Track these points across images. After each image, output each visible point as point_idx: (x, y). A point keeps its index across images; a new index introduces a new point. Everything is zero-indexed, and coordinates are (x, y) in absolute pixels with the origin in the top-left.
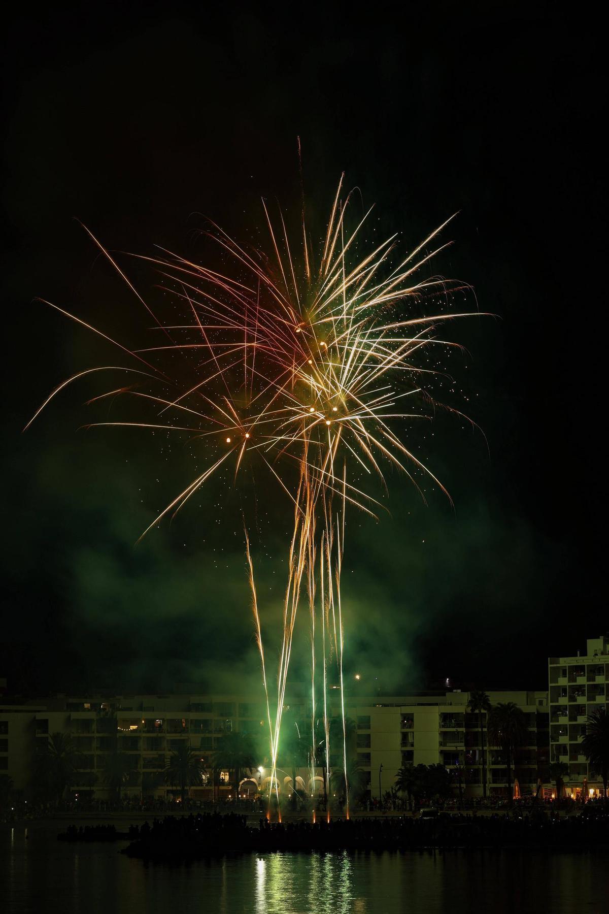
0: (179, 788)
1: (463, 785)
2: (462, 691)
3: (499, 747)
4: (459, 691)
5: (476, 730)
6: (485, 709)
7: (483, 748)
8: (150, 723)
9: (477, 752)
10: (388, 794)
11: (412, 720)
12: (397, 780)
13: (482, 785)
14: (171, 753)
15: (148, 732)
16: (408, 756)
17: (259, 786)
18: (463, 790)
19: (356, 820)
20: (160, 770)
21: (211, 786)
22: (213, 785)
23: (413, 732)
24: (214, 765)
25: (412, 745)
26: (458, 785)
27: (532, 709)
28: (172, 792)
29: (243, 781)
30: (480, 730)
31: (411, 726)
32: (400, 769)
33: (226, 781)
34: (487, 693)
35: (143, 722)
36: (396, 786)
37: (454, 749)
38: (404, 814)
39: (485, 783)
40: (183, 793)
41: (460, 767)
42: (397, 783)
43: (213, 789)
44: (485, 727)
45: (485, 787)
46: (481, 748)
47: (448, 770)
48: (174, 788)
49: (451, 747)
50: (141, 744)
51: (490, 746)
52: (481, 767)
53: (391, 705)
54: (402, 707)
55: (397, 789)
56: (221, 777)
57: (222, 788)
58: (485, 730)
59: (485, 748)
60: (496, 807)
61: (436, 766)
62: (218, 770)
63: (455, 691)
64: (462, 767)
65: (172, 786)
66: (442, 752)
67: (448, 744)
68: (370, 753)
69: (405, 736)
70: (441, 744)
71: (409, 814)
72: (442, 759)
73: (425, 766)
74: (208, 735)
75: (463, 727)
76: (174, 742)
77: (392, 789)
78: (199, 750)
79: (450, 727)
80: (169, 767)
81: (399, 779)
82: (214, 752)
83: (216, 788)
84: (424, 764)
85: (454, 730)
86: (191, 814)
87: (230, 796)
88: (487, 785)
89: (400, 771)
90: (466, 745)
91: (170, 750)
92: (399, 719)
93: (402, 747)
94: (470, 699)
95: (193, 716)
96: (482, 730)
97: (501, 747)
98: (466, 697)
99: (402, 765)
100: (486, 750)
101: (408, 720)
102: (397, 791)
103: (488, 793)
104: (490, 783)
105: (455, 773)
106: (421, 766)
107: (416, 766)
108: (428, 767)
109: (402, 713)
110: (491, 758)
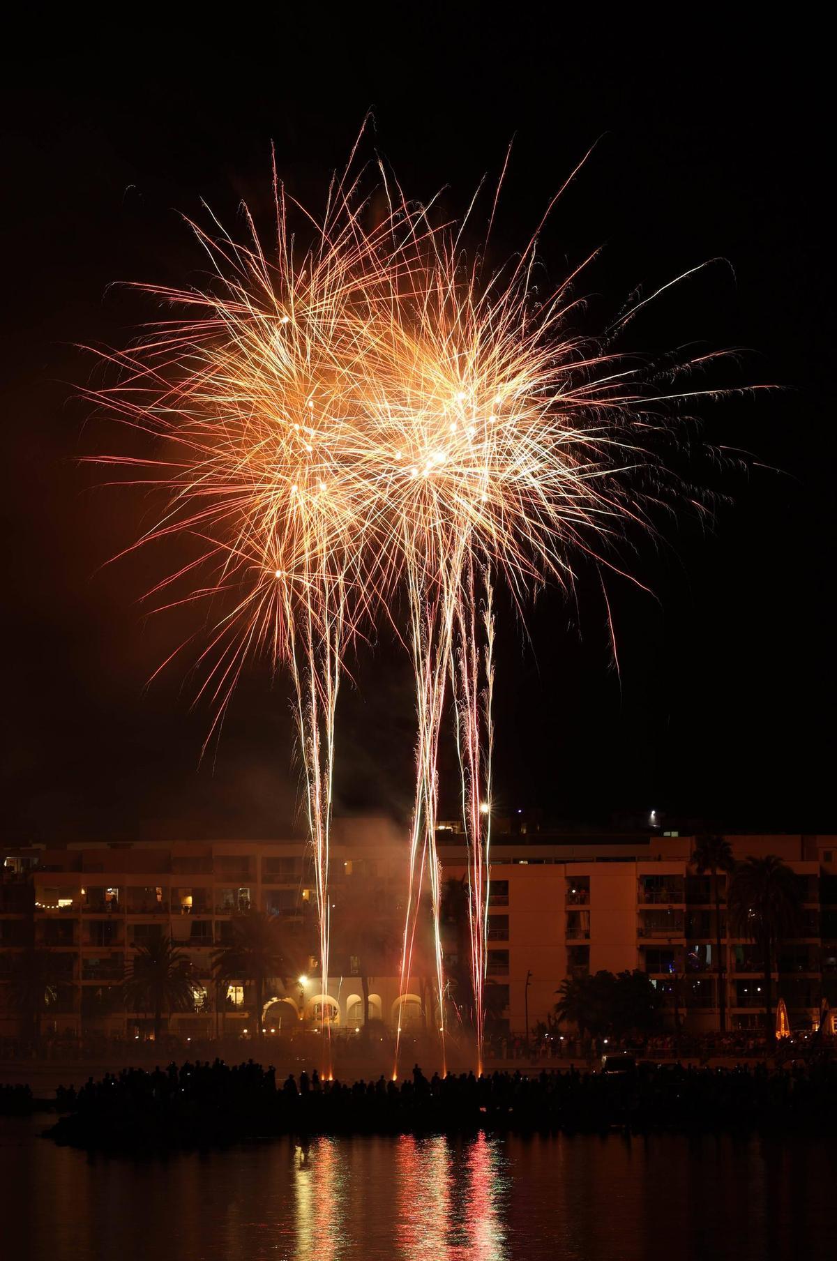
0: (150, 1016)
1: (683, 1011)
2: (680, 835)
3: (749, 940)
4: (675, 834)
5: (706, 907)
6: (722, 868)
7: (719, 941)
8: (96, 894)
9: (709, 948)
10: (541, 1026)
11: (587, 889)
12: (558, 1002)
13: (717, 1010)
14: (135, 950)
15: (93, 910)
16: (579, 955)
17: (300, 1012)
18: (682, 1019)
20: (115, 982)
21: (210, 1011)
22: (214, 1008)
23: (589, 911)
24: (215, 973)
25: (587, 936)
26: (673, 1010)
27: (810, 868)
28: (138, 1022)
29: (270, 1003)
30: (714, 907)
31: (584, 900)
32: (563, 981)
33: (238, 1003)
34: (727, 838)
35: (83, 892)
36: (558, 1011)
37: (665, 942)
38: (572, 1065)
39: (723, 1005)
40: (158, 1024)
41: (677, 976)
42: (559, 1007)
43: (214, 1018)
44: (723, 902)
45: (722, 1015)
46: (715, 941)
47: (654, 983)
48: (142, 1016)
49: (658, 940)
50: (81, 934)
51: (732, 937)
52: (716, 976)
53: (549, 861)
54: (567, 864)
55: (557, 1018)
56: (229, 995)
57: (230, 1015)
58: (723, 906)
59: (724, 941)
60: (744, 1052)
61: (631, 974)
62: (223, 981)
63: (668, 834)
64: (680, 976)
65: (138, 1012)
66: (642, 948)
67: (653, 934)
68: (508, 951)
69: (573, 919)
70: (641, 933)
71: (581, 1065)
72: (642, 961)
73: (611, 973)
74: (203, 917)
75: (681, 902)
76: (140, 931)
77: (549, 1017)
78: (188, 944)
79: (657, 903)
80: (132, 976)
81: (563, 998)
82: (216, 948)
83: (220, 1014)
84: (609, 971)
85: (665, 907)
86: (173, 1063)
87: (245, 1031)
88: (727, 1010)
89: (565, 985)
90: (688, 936)
91: (133, 945)
92: (563, 886)
93: (568, 938)
94: (695, 850)
95: (177, 881)
96: (718, 907)
97: (753, 940)
98: (688, 845)
99: (568, 972)
100: (725, 945)
101: (579, 888)
102: (557, 1022)
104: (732, 1006)
105: (667, 988)
106: (604, 975)
107: (594, 975)
108: (617, 978)
109: (569, 875)
110: (734, 961)
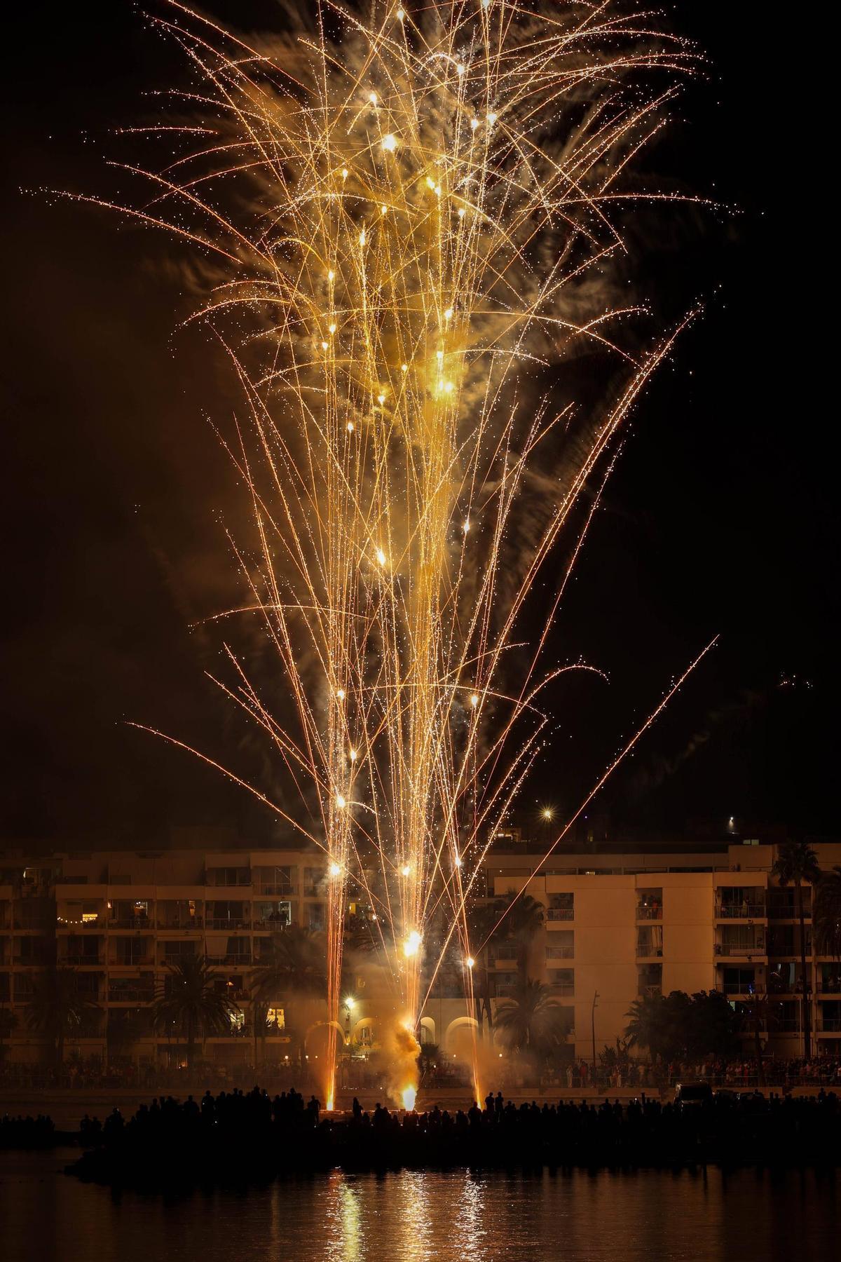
0: (183, 1041)
1: (764, 1035)
2: (760, 843)
3: (836, 958)
4: (755, 842)
5: (790, 922)
6: (808, 879)
7: (803, 959)
8: (124, 907)
9: (792, 967)
10: (609, 1052)
11: (659, 902)
12: (628, 1025)
13: (801, 1034)
14: (166, 969)
15: (120, 926)
16: (653, 973)
17: (346, 1037)
18: (763, 1045)
19: (546, 1105)
20: (144, 1004)
21: (247, 1036)
22: (252, 1034)
23: (661, 927)
24: (253, 993)
25: (660, 954)
26: (753, 1034)
28: (169, 1048)
29: (314, 1027)
30: (798, 921)
31: (656, 914)
32: (633, 1002)
33: (279, 1026)
34: (813, 847)
35: (109, 906)
36: (627, 1035)
37: (745, 960)
38: (643, 1094)
39: (807, 1029)
40: (191, 1050)
41: (757, 997)
42: (629, 1030)
43: (253, 1044)
44: (809, 917)
45: (807, 1039)
46: (799, 959)
47: (733, 1004)
48: (173, 1041)
49: (737, 958)
50: (108, 951)
51: (817, 954)
52: (800, 997)
53: (618, 871)
54: (639, 876)
55: (627, 1042)
56: (271, 1018)
57: (271, 1040)
58: (808, 921)
59: (808, 959)
60: (831, 1080)
61: (708, 995)
62: (262, 1003)
63: (747, 842)
64: (761, 997)
65: (169, 1037)
66: (719, 967)
67: (732, 952)
68: (572, 969)
69: (644, 934)
70: (718, 950)
71: (653, 1094)
72: (720, 981)
73: (686, 994)
74: (240, 933)
75: (762, 916)
76: (170, 947)
77: (618, 1041)
78: (224, 962)
79: (736, 917)
80: (163, 997)
81: (633, 1021)
82: (254, 967)
83: (259, 1040)
84: (683, 991)
85: (745, 921)
86: (208, 1093)
87: (287, 1057)
88: (812, 1034)
89: (635, 1007)
90: (769, 953)
91: (163, 964)
92: (635, 899)
93: (638, 956)
94: (777, 859)
95: (211, 893)
96: (802, 921)
98: (770, 854)
99: (639, 994)
100: (811, 963)
101: (652, 902)
102: (627, 1047)
103: (814, 1050)
104: (818, 1030)
105: (746, 1011)
106: (679, 996)
107: (667, 997)
108: (692, 998)
109: (638, 887)
110: (820, 980)
